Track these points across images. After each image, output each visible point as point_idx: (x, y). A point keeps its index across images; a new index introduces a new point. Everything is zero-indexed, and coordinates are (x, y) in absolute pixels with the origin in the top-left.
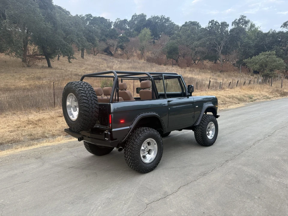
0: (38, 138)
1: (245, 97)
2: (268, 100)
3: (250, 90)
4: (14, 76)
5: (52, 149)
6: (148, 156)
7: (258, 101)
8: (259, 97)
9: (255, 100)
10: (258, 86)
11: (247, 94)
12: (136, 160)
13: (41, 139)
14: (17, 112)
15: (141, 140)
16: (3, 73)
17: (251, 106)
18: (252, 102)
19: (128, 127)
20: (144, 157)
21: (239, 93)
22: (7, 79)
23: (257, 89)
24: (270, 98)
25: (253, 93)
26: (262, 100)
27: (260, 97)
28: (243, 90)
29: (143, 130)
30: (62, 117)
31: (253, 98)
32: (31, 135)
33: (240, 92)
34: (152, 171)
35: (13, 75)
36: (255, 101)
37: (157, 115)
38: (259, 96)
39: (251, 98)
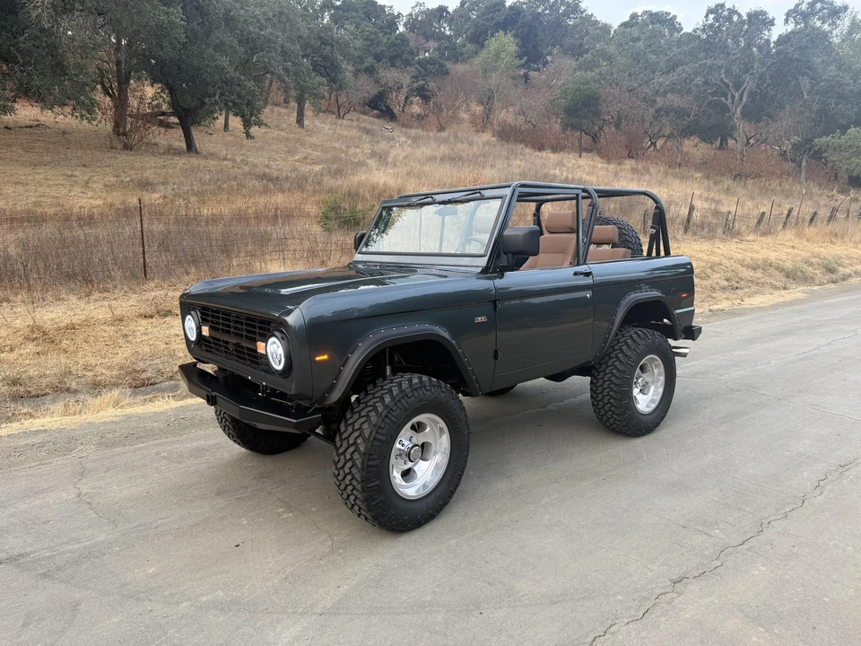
0: (39, 392)
1: (811, 264)
3: (832, 242)
4: (72, 176)
7: (855, 280)
9: (845, 278)
10: (858, 229)
11: (818, 256)
13: (49, 397)
14: (16, 294)
16: (45, 165)
18: (833, 286)
21: (790, 250)
22: (49, 186)
23: (858, 238)
25: (839, 252)
28: (805, 242)
30: (152, 317)
31: (841, 269)
32: (15, 382)
33: (793, 247)
35: (70, 173)
36: (844, 280)
39: (831, 271)
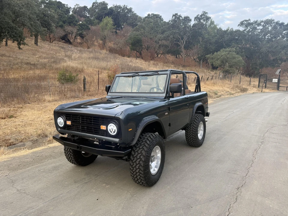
1: (211, 92)
2: (232, 96)
3: (214, 86)
7: (223, 97)
8: (222, 93)
9: (220, 96)
10: (220, 82)
11: (212, 90)
17: (220, 103)
18: (218, 98)
21: (204, 88)
23: (219, 84)
24: (233, 94)
25: (216, 89)
26: (226, 96)
27: (223, 93)
28: (207, 86)
31: (218, 93)
33: (205, 87)
36: (220, 97)
38: (223, 92)
39: (216, 94)
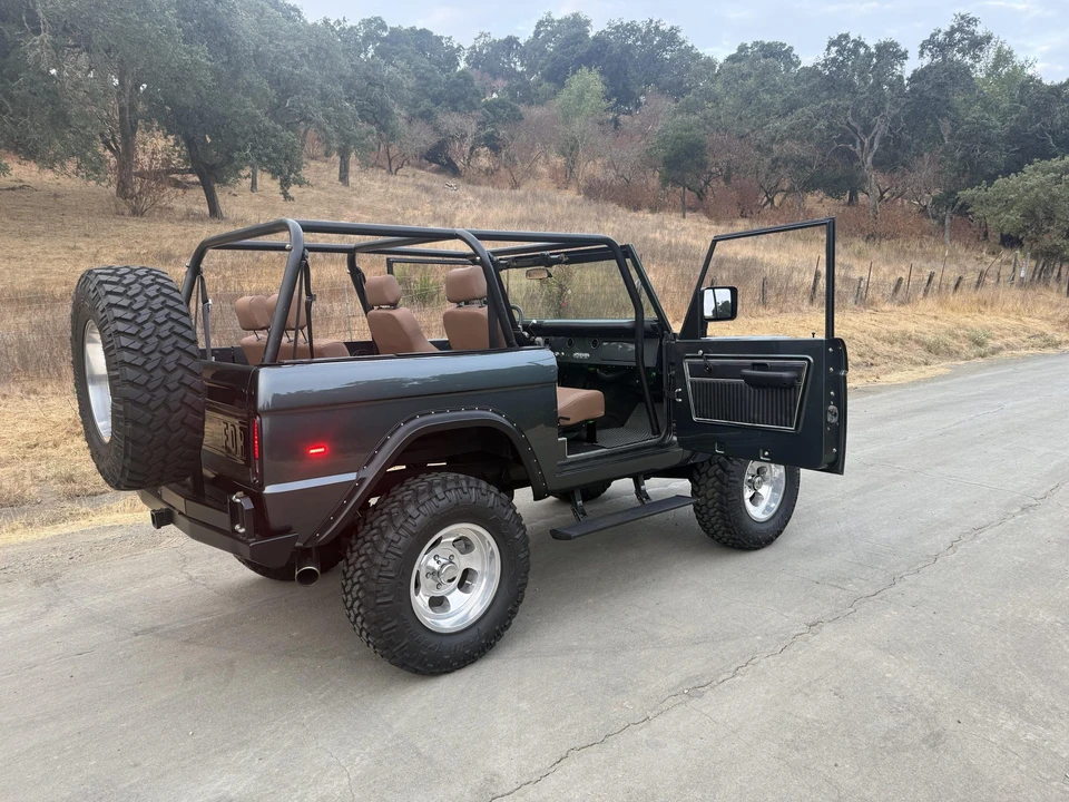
0: (97, 490)
1: (956, 337)
2: (1050, 351)
3: (980, 311)
4: (75, 248)
5: (124, 539)
6: (456, 598)
7: (1005, 354)
8: (1011, 339)
9: (995, 351)
10: (1010, 296)
11: (964, 327)
12: (389, 622)
13: (108, 495)
14: (45, 385)
15: (412, 534)
16: (38, 236)
17: (972, 377)
18: (981, 360)
19: (352, 476)
20: (438, 603)
21: (933, 321)
22: (49, 261)
23: (1009, 306)
24: (1056, 345)
25: (988, 323)
26: (1023, 352)
27: (1017, 339)
28: (949, 312)
29: (431, 485)
31: (990, 341)
32: (70, 479)
33: (936, 318)
34: (473, 662)
35: (71, 244)
36: (993, 354)
37: (502, 419)
38: (1015, 335)
39: (979, 343)
